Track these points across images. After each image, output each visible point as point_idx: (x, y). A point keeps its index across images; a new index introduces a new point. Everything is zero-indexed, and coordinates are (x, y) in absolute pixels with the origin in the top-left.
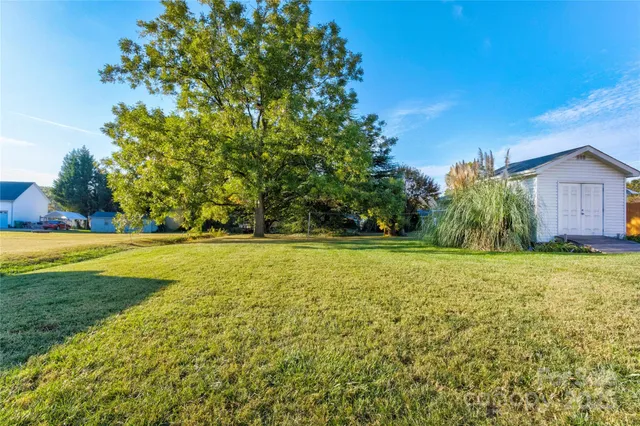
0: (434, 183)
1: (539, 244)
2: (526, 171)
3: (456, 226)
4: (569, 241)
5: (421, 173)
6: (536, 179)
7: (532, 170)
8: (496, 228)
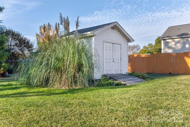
0: (30, 42)
1: (96, 80)
2: (89, 33)
3: (44, 71)
4: (110, 78)
5: (22, 36)
6: (93, 38)
7: (92, 32)
8: (71, 71)
